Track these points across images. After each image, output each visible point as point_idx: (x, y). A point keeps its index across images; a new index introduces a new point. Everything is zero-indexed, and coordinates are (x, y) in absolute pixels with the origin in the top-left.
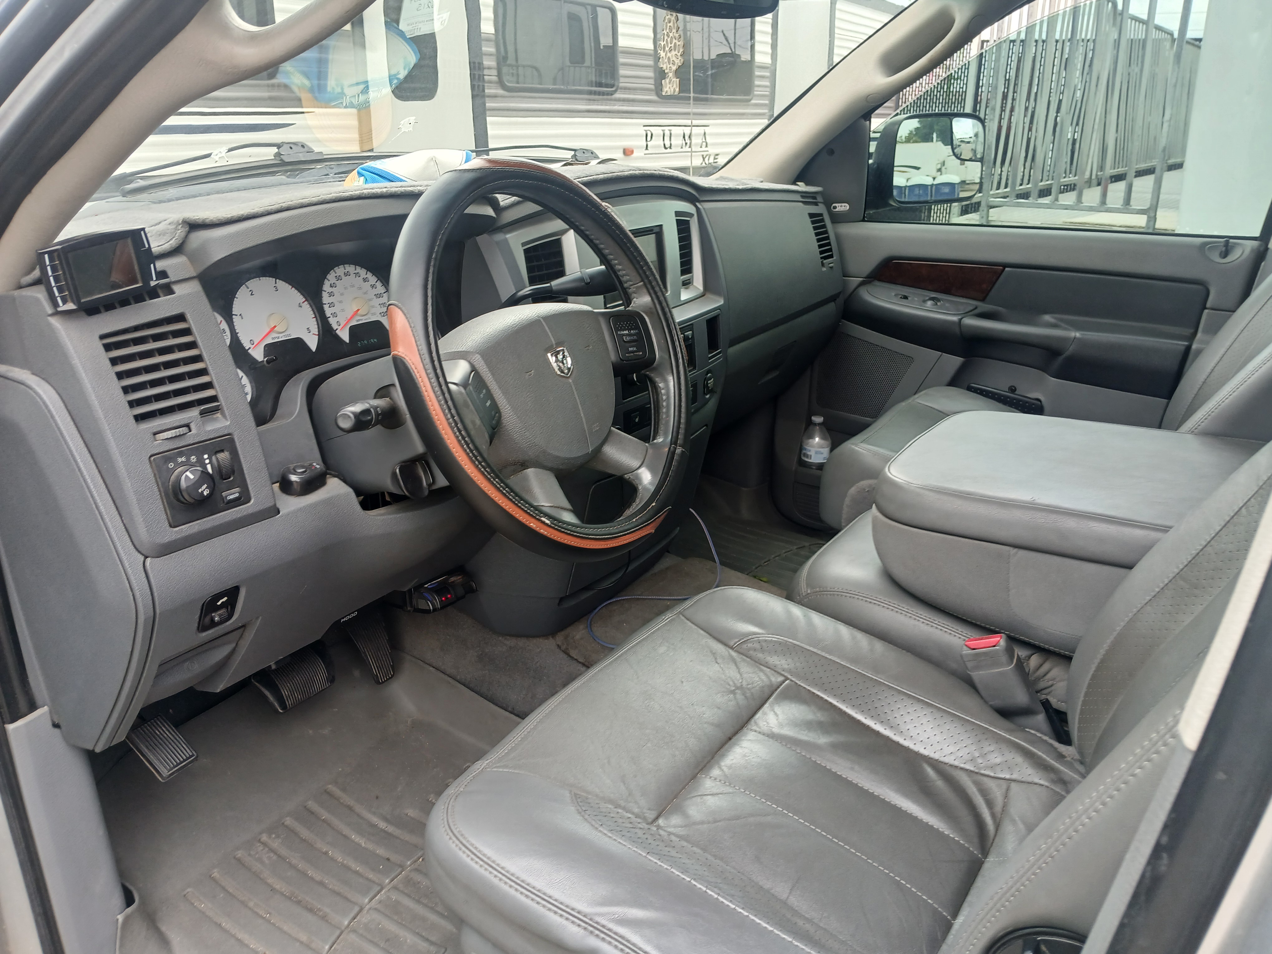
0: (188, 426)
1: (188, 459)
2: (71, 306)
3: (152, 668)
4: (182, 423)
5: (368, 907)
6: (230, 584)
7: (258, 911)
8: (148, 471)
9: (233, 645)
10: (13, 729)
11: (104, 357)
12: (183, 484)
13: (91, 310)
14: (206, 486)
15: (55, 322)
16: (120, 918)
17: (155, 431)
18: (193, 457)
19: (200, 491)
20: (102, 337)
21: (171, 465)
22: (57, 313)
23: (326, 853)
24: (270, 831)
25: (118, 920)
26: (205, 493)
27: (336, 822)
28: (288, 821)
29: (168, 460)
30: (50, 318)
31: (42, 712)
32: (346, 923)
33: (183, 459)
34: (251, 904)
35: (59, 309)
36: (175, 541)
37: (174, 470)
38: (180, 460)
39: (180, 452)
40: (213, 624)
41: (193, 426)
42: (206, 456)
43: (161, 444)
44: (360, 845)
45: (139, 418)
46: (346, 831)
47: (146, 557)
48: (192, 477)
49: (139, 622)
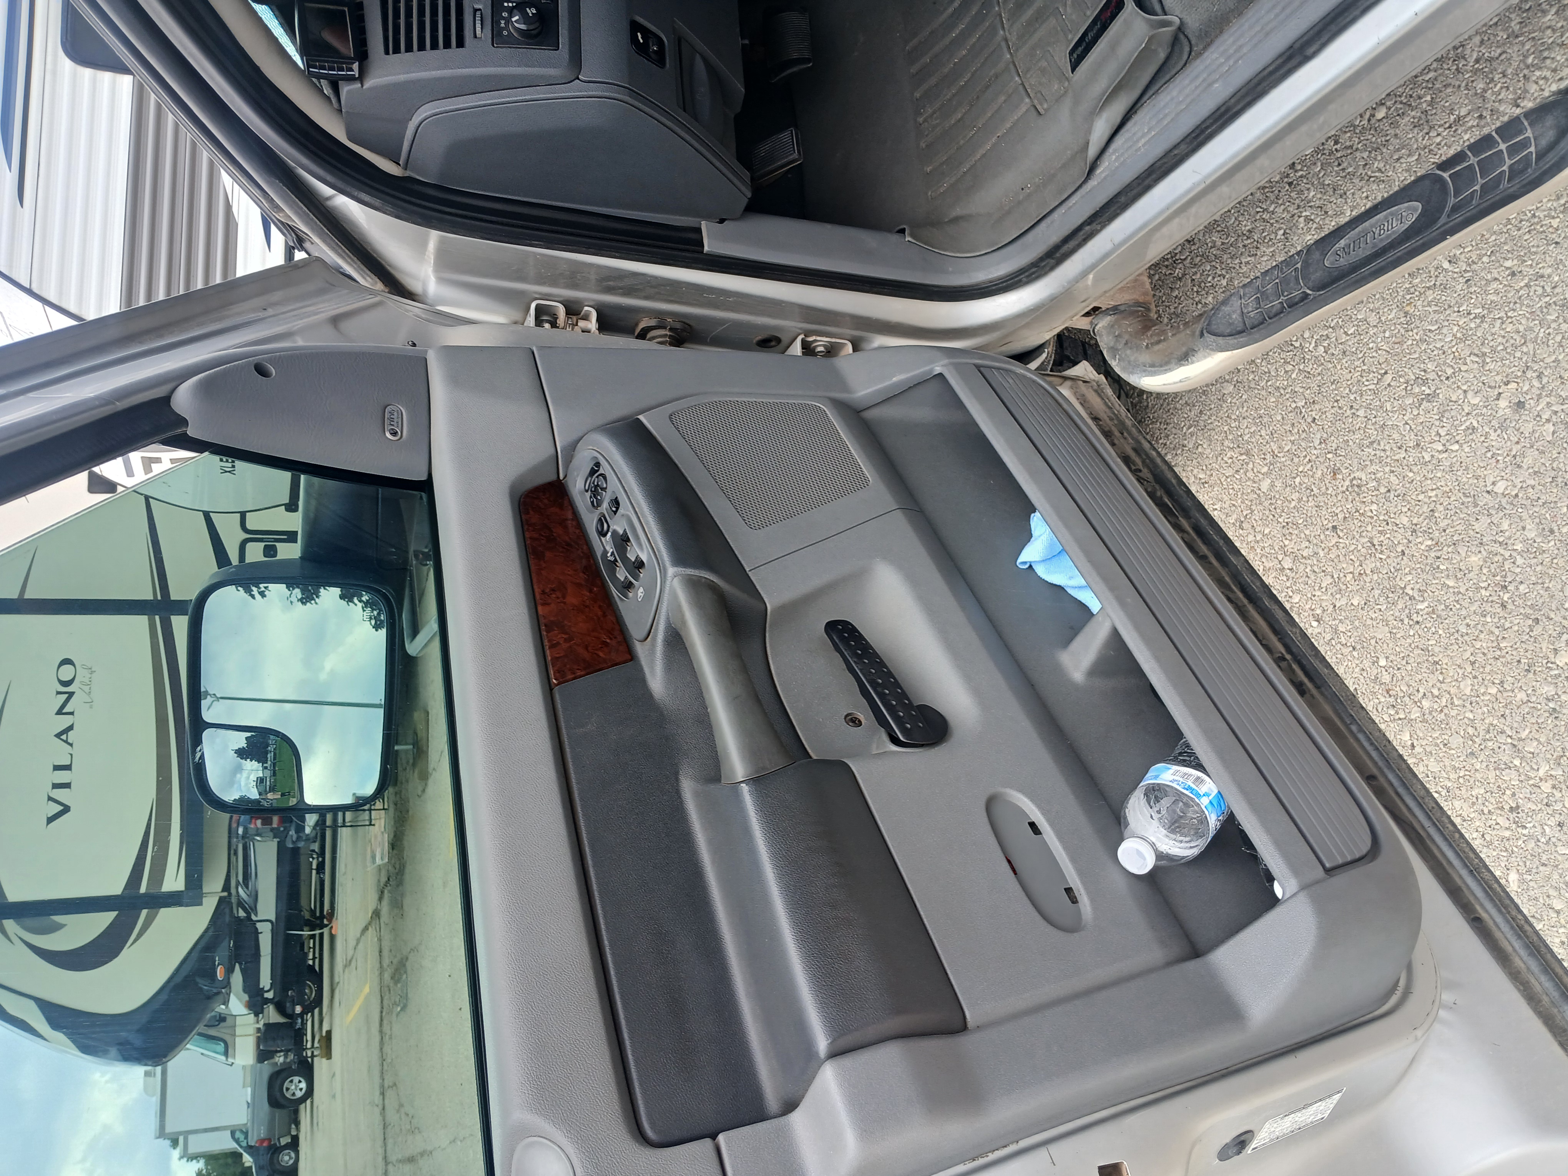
0: (476, 10)
1: (504, 18)
2: (356, 66)
3: (683, 117)
4: (472, 13)
5: (1007, 34)
6: (625, 26)
7: (968, 137)
8: (504, 52)
9: (698, 57)
10: (709, 247)
11: (404, 56)
12: (523, 27)
13: (362, 56)
14: (528, 9)
15: (369, 83)
16: (908, 238)
17: (472, 35)
18: (503, 14)
19: (531, 15)
20: (387, 53)
21: (505, 33)
22: (361, 78)
23: (955, 64)
24: (918, 113)
25: (909, 241)
26: (534, 12)
27: (937, 49)
28: (917, 95)
29: (500, 34)
30: (364, 87)
31: (704, 225)
32: (1008, 56)
33: (503, 22)
34: (962, 142)
35: (357, 76)
36: (570, 51)
37: (509, 32)
38: (503, 25)
39: (495, 23)
40: (661, 53)
41: (477, 6)
42: (506, 4)
43: (483, 33)
44: (963, 30)
45: (460, 44)
46: (947, 41)
47: (578, 79)
48: (517, 18)
49: (631, 102)
